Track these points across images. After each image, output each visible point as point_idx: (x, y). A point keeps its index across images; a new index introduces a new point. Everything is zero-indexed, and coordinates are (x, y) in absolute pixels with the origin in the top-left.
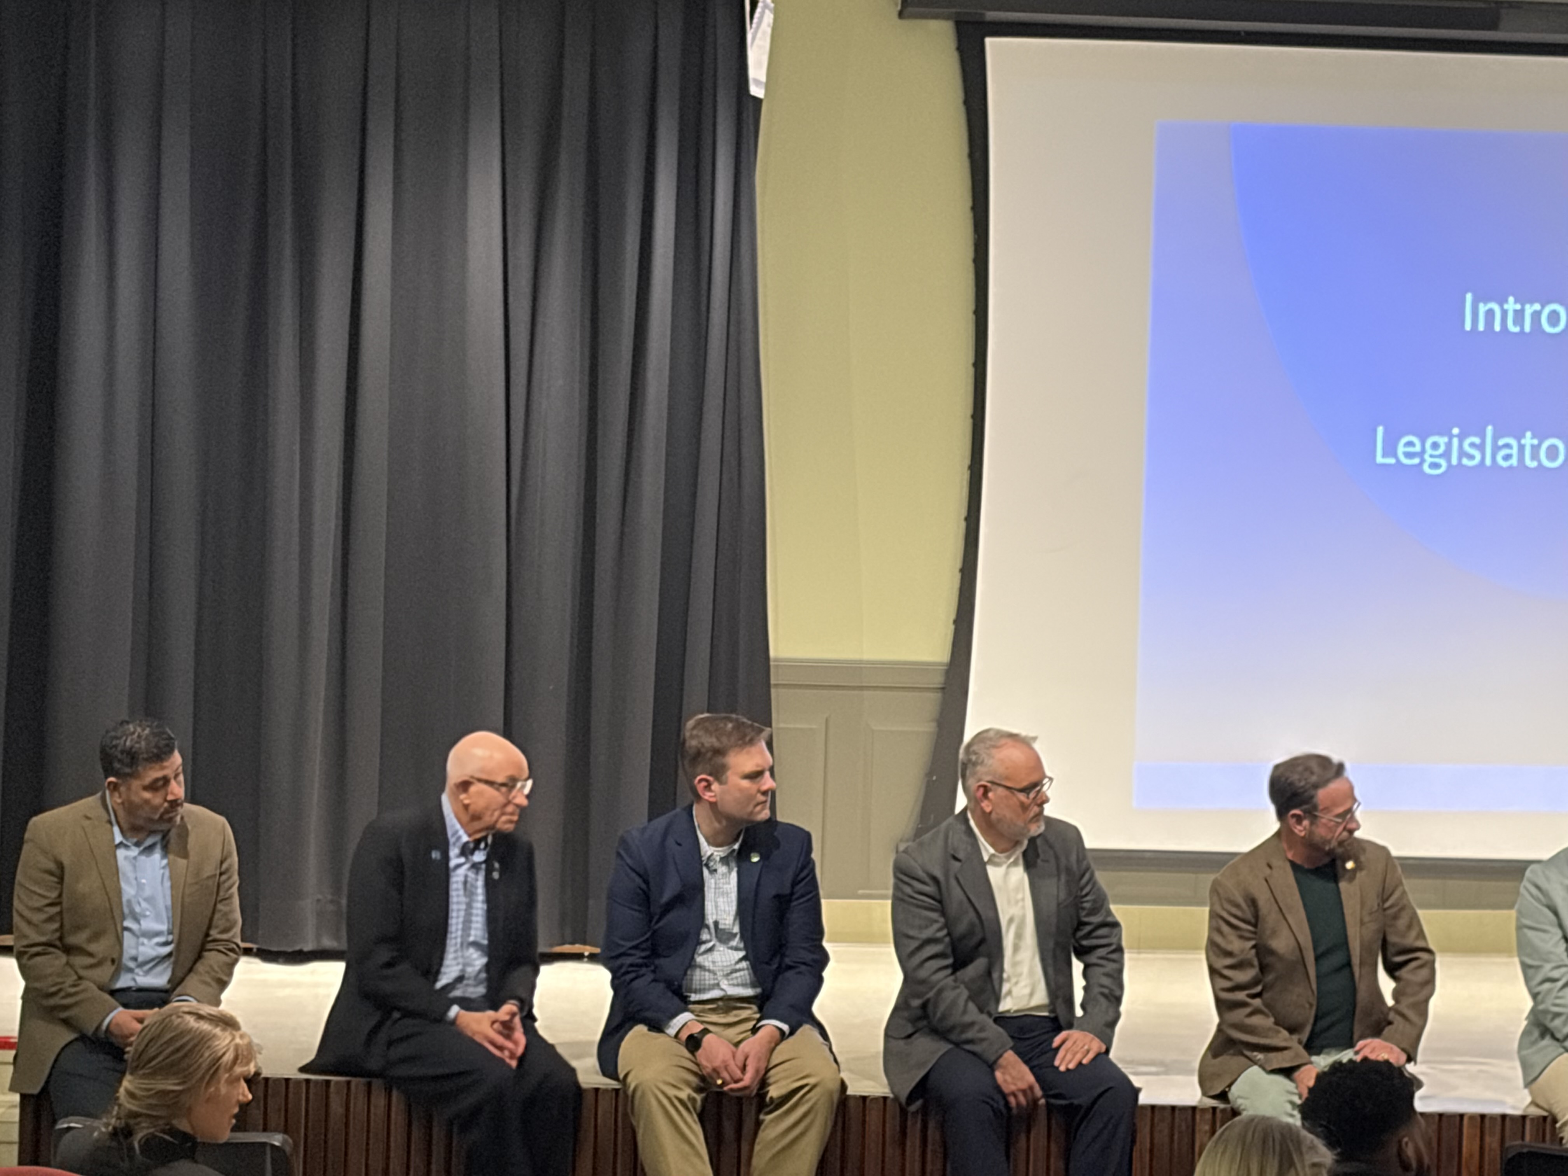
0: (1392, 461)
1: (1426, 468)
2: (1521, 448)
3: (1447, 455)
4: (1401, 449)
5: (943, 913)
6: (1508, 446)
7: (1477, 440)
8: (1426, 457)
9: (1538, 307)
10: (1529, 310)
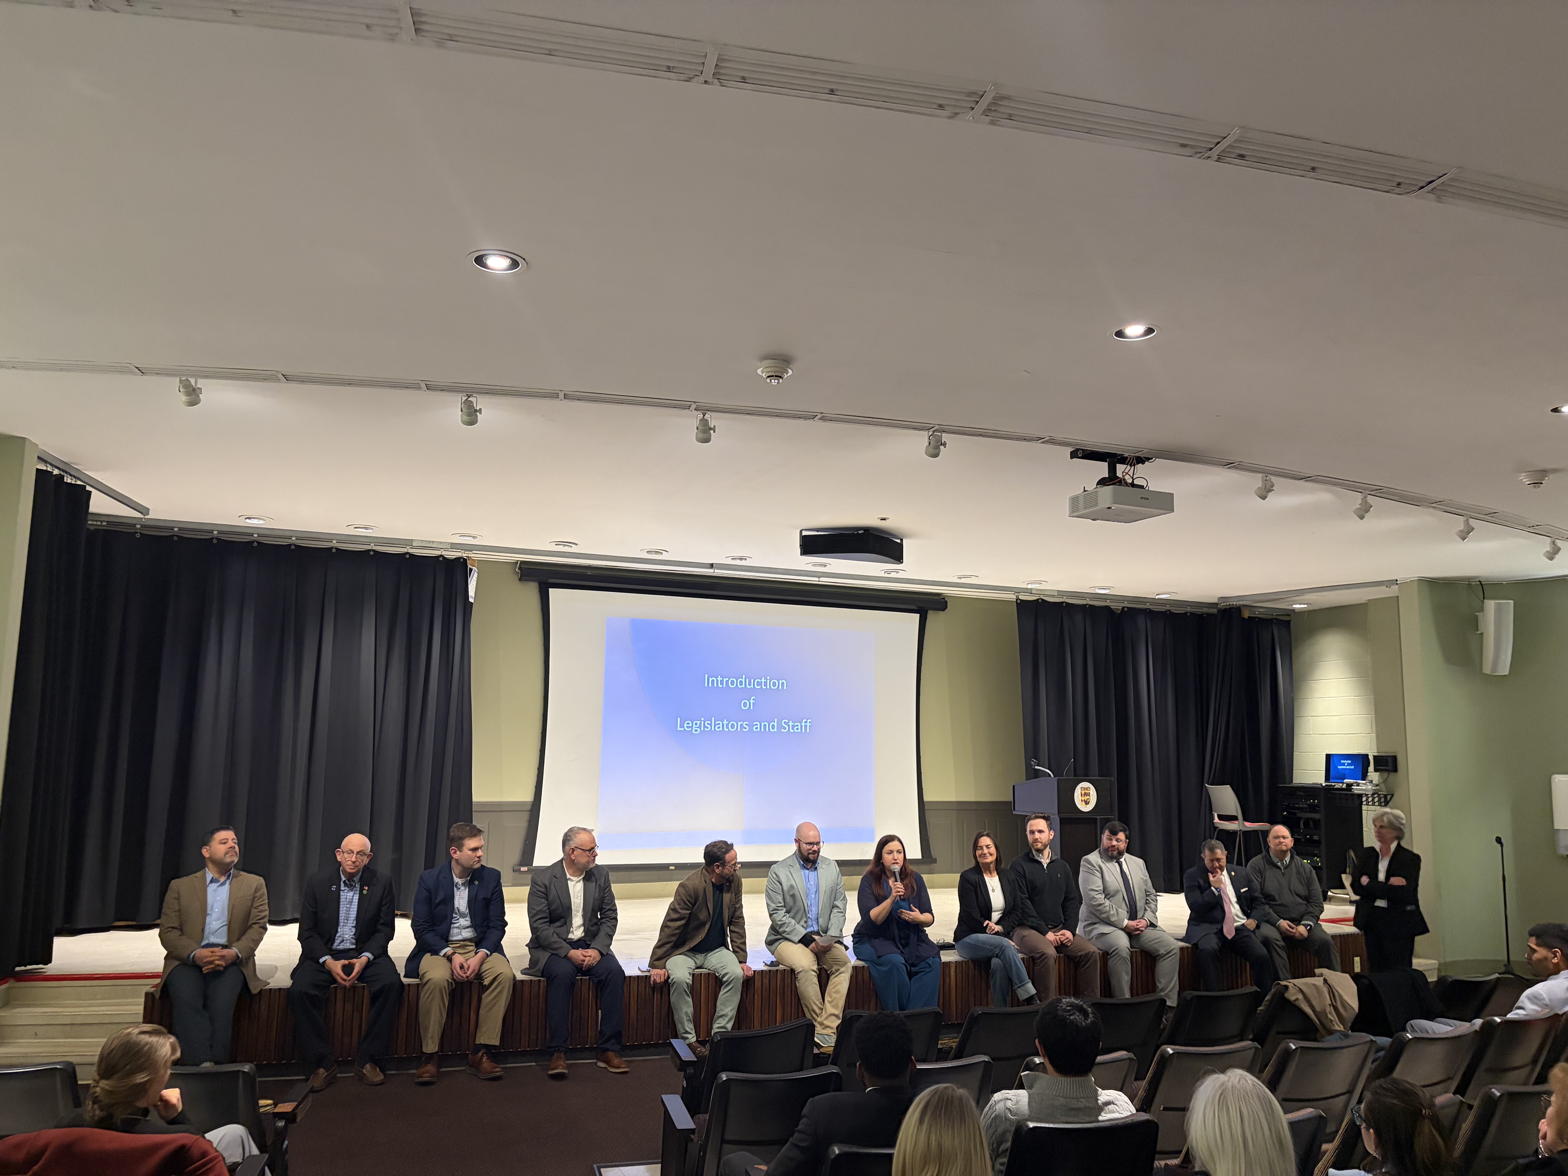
0: (683, 729)
4: (685, 725)
5: (547, 900)
6: (719, 724)
7: (709, 722)
8: (693, 727)
9: (727, 679)
10: (725, 680)
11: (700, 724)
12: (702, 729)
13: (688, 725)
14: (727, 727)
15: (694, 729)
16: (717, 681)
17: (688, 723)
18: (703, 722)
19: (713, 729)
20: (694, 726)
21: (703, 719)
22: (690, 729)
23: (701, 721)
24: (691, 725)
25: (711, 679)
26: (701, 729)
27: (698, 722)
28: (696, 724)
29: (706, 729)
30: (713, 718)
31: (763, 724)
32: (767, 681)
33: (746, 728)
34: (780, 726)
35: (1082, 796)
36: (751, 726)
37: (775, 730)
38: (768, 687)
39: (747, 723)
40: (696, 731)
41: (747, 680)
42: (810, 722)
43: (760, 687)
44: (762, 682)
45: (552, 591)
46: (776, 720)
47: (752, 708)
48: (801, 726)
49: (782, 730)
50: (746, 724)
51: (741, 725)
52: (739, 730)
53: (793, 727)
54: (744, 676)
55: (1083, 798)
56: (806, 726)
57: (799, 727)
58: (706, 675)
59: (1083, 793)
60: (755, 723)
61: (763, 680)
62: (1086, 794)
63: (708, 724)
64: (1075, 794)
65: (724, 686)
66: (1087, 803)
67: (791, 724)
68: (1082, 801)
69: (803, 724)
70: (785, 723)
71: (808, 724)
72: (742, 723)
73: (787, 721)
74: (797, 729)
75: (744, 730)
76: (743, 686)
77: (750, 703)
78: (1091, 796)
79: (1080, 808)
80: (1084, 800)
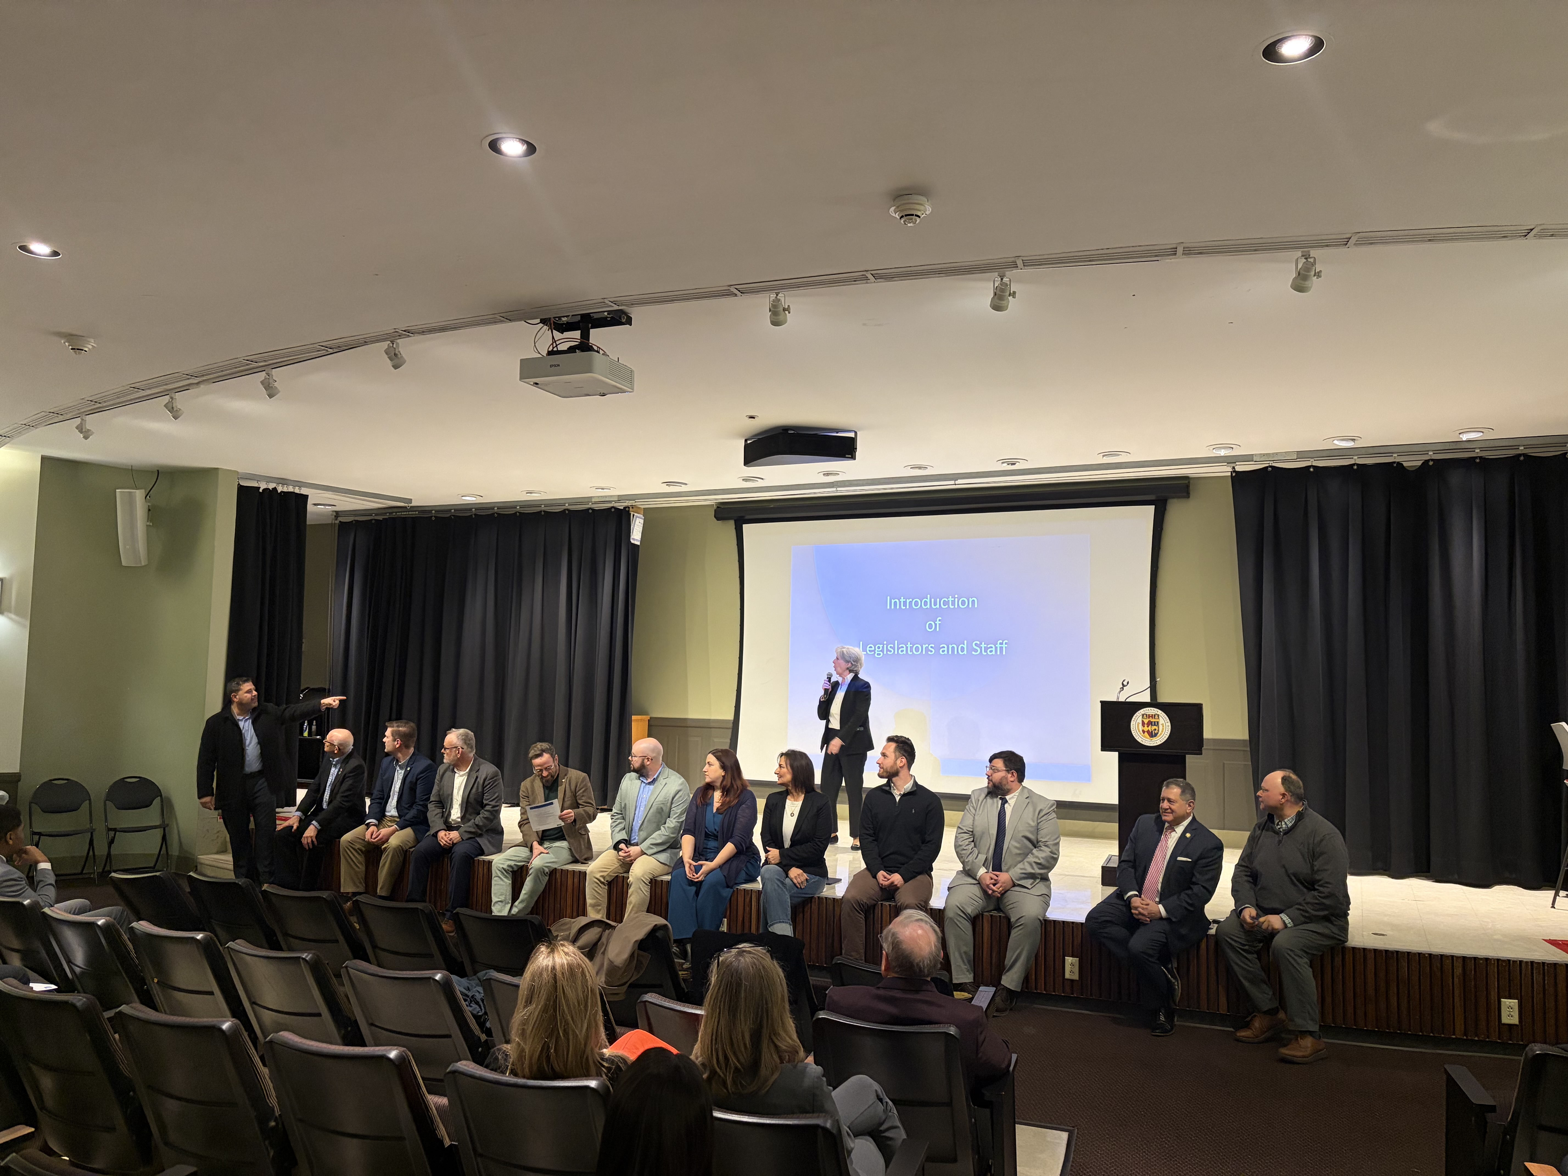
1: (876, 655)
2: (907, 648)
3: (882, 651)
6: (902, 647)
9: (911, 600)
10: (908, 601)
11: (883, 647)
12: (885, 653)
13: (871, 649)
14: (911, 651)
15: (877, 652)
16: (900, 602)
17: (871, 647)
18: (885, 646)
19: (896, 653)
20: (877, 649)
21: (885, 643)
22: (873, 653)
23: (884, 644)
24: (873, 649)
25: (893, 601)
26: (883, 653)
27: (881, 646)
28: (879, 648)
29: (888, 653)
30: (896, 642)
31: (950, 647)
32: (955, 600)
33: (931, 651)
34: (971, 649)
35: (1144, 727)
36: (937, 648)
37: (965, 652)
38: (956, 606)
39: (933, 646)
40: (879, 654)
41: (933, 600)
42: (1006, 644)
43: (947, 606)
44: (949, 601)
45: (745, 527)
46: (965, 642)
47: (938, 630)
48: (996, 648)
49: (973, 653)
50: (931, 647)
51: (927, 648)
52: (924, 653)
53: (986, 649)
54: (929, 596)
55: (1146, 729)
56: (1001, 648)
57: (993, 649)
58: (889, 597)
59: (1146, 721)
60: (941, 646)
61: (951, 599)
62: (1150, 723)
63: (891, 647)
64: (1133, 723)
65: (908, 607)
66: (1152, 735)
67: (983, 646)
68: (1144, 732)
69: (998, 646)
70: (976, 645)
71: (1004, 646)
72: (927, 645)
73: (978, 643)
74: (991, 651)
75: (929, 653)
76: (928, 606)
77: (936, 625)
78: (1161, 727)
79: (1140, 741)
80: (1148, 732)
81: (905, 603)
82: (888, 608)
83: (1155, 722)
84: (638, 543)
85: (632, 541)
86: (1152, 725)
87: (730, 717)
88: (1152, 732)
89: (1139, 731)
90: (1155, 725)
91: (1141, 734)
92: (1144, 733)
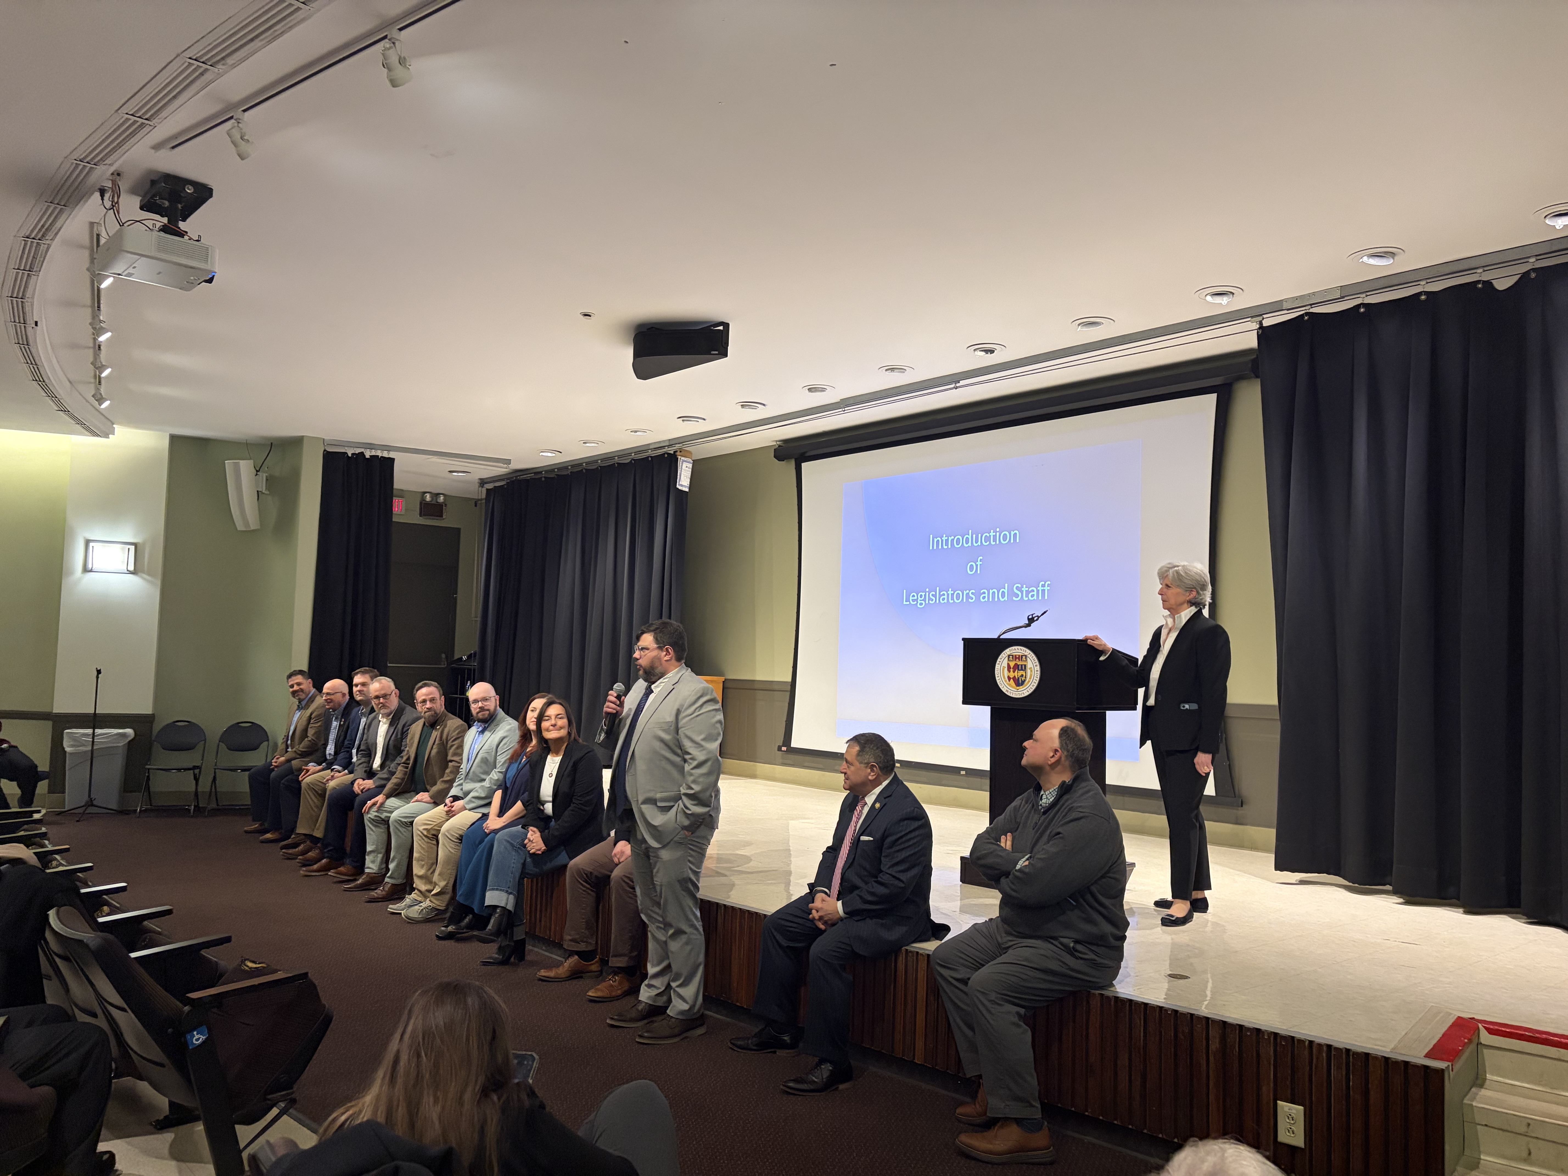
1: (918, 605)
2: (948, 595)
3: (924, 600)
4: (911, 598)
6: (944, 595)
9: (953, 537)
10: (950, 539)
11: (925, 595)
14: (953, 599)
15: (919, 602)
16: (942, 541)
18: (927, 593)
19: (938, 602)
20: (919, 599)
21: (927, 590)
22: (916, 602)
24: (916, 598)
25: (935, 540)
26: (925, 602)
28: (921, 596)
29: (930, 602)
31: (991, 591)
32: (996, 534)
34: (1012, 594)
35: (1009, 672)
36: (978, 595)
37: (1006, 598)
38: (998, 542)
39: (974, 591)
40: (921, 604)
41: (974, 536)
42: (1048, 585)
43: (988, 543)
44: (990, 536)
45: (805, 466)
46: (1006, 585)
47: (979, 572)
48: (1038, 591)
49: (1014, 598)
50: (972, 593)
51: (968, 594)
52: (965, 601)
53: (1028, 592)
54: (970, 531)
55: (1012, 675)
56: (1043, 591)
57: (1035, 593)
58: (931, 536)
59: (1012, 664)
60: (982, 592)
61: (992, 534)
62: (1016, 667)
63: (932, 595)
64: (997, 667)
65: (950, 547)
66: (1019, 683)
67: (1024, 589)
68: (1009, 678)
69: (1040, 588)
70: (1017, 588)
71: (1046, 588)
72: (968, 591)
73: (1020, 586)
74: (1032, 596)
75: (970, 600)
76: (970, 544)
77: (977, 566)
78: (1029, 671)
79: (1004, 691)
80: (1014, 678)
81: (947, 541)
82: (931, 548)
83: (1022, 665)
84: (687, 490)
85: (680, 488)
86: (1018, 670)
87: (789, 679)
88: (1018, 678)
89: (1004, 678)
90: (1022, 670)
91: (1006, 681)
92: (1009, 681)
